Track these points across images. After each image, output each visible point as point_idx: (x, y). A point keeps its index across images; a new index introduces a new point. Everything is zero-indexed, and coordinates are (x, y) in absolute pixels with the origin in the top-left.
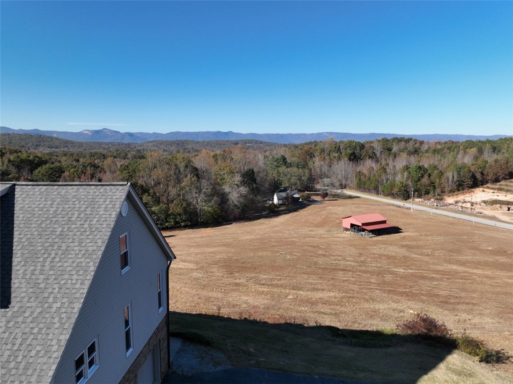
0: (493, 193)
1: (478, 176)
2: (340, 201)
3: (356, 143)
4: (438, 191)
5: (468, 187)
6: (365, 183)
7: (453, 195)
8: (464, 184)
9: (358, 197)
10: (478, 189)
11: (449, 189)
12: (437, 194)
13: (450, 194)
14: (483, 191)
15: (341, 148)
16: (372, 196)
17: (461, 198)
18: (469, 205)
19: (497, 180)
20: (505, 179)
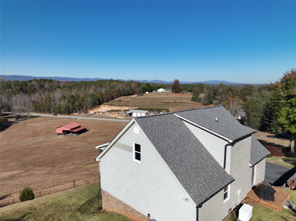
0: (109, 106)
1: (101, 99)
2: (29, 120)
3: (21, 82)
4: (84, 108)
5: (97, 105)
6: (40, 108)
7: (92, 110)
8: (96, 103)
9: (39, 116)
10: (102, 105)
11: (90, 106)
12: (84, 110)
13: (91, 109)
14: (104, 106)
15: (12, 85)
16: (46, 114)
17: (96, 110)
18: (101, 114)
19: (108, 101)
20: (111, 100)
